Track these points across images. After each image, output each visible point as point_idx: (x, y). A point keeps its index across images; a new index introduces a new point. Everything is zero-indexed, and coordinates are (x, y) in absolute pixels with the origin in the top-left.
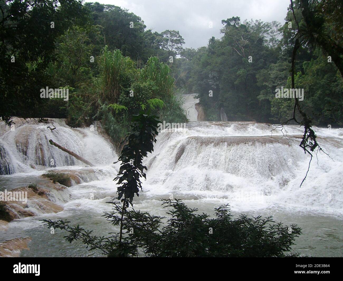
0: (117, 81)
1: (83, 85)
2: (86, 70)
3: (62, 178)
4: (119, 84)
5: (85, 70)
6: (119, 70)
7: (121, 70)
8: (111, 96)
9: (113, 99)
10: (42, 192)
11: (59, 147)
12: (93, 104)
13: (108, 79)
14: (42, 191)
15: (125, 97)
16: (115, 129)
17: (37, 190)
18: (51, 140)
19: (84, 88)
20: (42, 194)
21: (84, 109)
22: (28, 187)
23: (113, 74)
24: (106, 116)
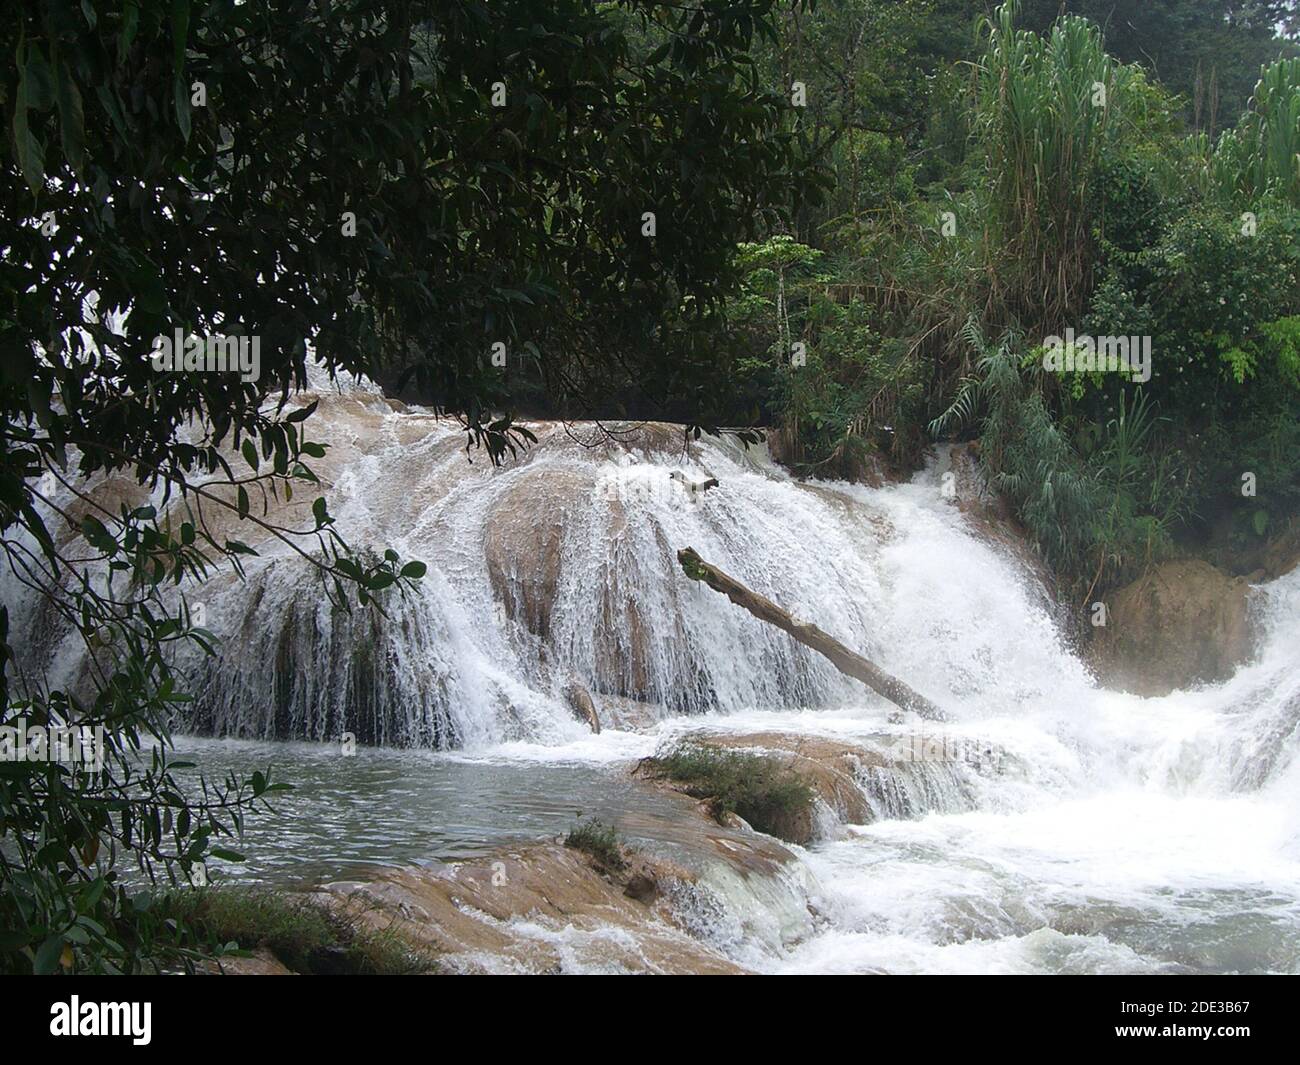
0: (1075, 210)
1: (870, 232)
2: (877, 149)
3: (761, 790)
4: (1087, 226)
5: (873, 151)
6: (1086, 142)
7: (1100, 139)
8: (1037, 300)
9: (1050, 314)
10: (647, 880)
11: (738, 595)
12: (931, 348)
13: (1022, 195)
14: (647, 874)
15: (1129, 301)
16: (1062, 496)
17: (619, 866)
18: (690, 550)
19: (878, 250)
20: (643, 890)
21: (878, 374)
22: (567, 845)
23: (1053, 163)
24: (1005, 416)
